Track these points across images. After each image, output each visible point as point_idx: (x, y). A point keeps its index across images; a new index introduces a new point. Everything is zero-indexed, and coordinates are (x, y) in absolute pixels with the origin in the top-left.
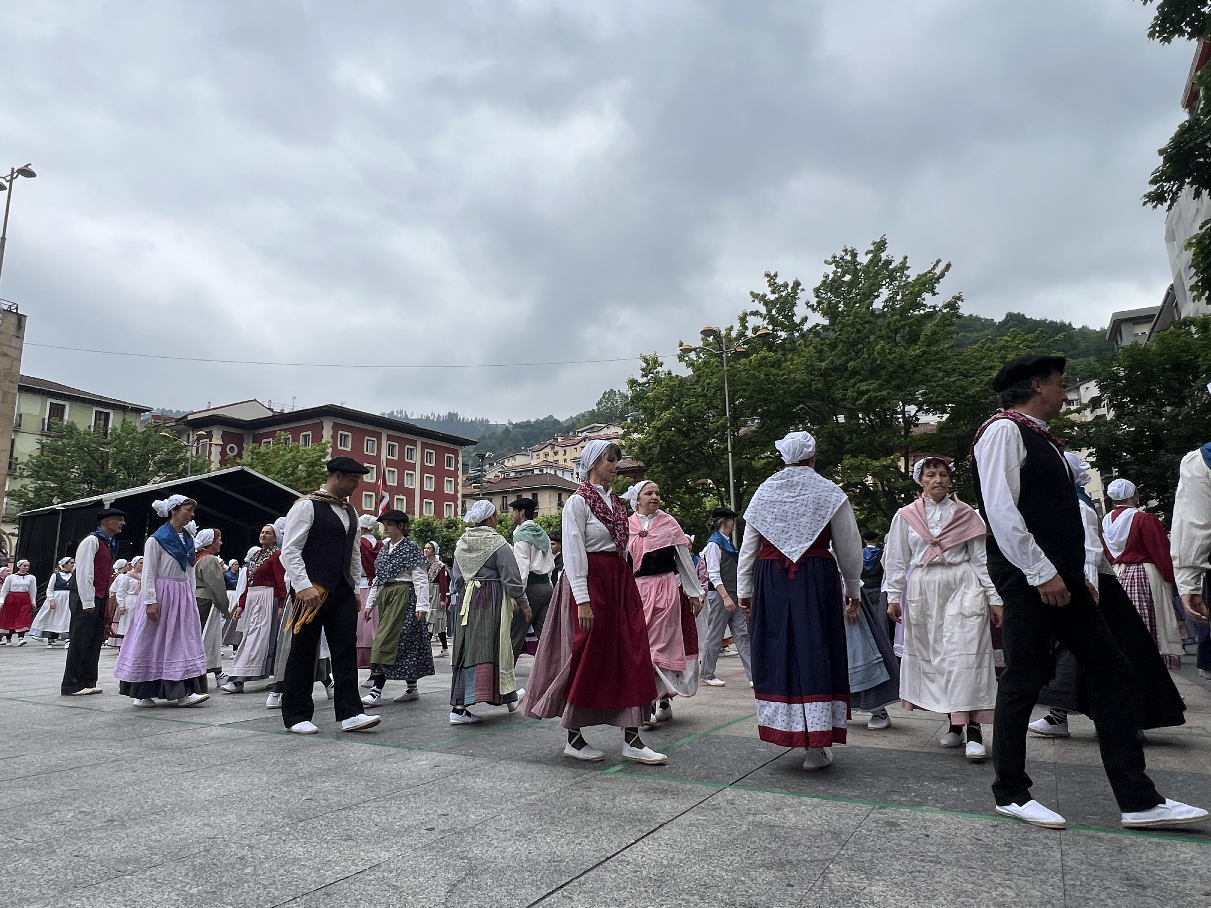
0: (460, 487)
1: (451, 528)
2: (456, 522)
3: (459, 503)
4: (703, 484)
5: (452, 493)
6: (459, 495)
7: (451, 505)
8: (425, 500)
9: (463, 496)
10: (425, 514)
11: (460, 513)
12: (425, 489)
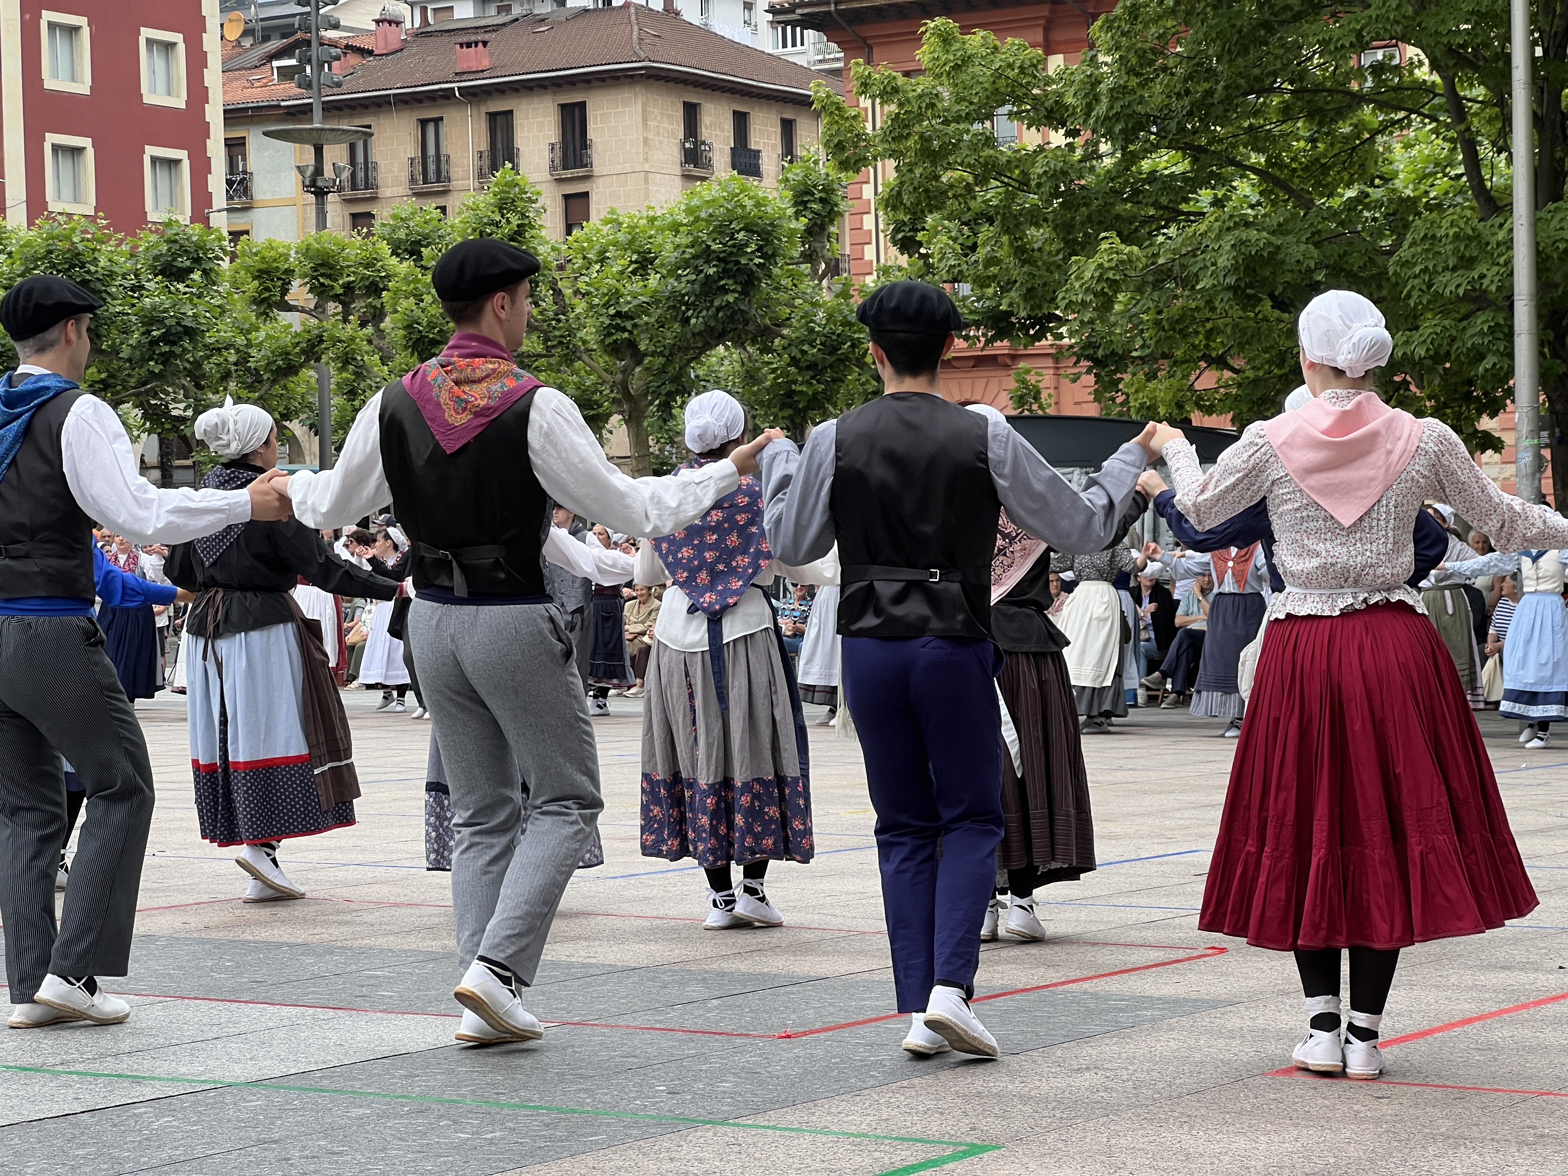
0: (213, 76)
1: (182, 275)
2: (201, 246)
3: (216, 149)
4: (1378, 69)
5: (179, 102)
6: (214, 114)
7: (177, 162)
8: (52, 138)
9: (232, 116)
10: (54, 206)
11: (219, 199)
12: (50, 84)
